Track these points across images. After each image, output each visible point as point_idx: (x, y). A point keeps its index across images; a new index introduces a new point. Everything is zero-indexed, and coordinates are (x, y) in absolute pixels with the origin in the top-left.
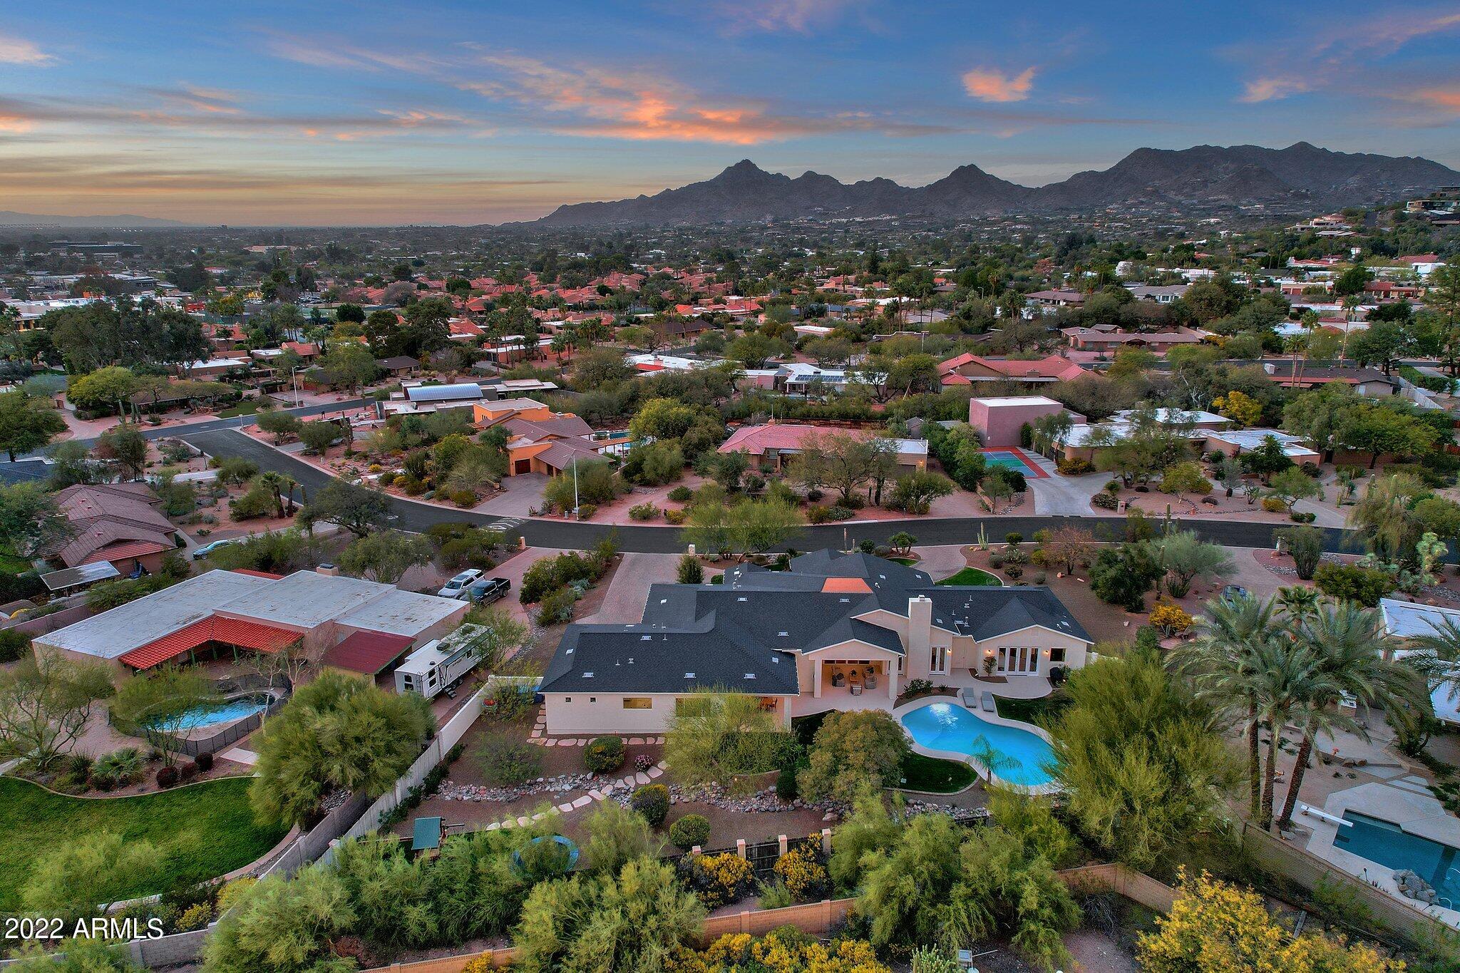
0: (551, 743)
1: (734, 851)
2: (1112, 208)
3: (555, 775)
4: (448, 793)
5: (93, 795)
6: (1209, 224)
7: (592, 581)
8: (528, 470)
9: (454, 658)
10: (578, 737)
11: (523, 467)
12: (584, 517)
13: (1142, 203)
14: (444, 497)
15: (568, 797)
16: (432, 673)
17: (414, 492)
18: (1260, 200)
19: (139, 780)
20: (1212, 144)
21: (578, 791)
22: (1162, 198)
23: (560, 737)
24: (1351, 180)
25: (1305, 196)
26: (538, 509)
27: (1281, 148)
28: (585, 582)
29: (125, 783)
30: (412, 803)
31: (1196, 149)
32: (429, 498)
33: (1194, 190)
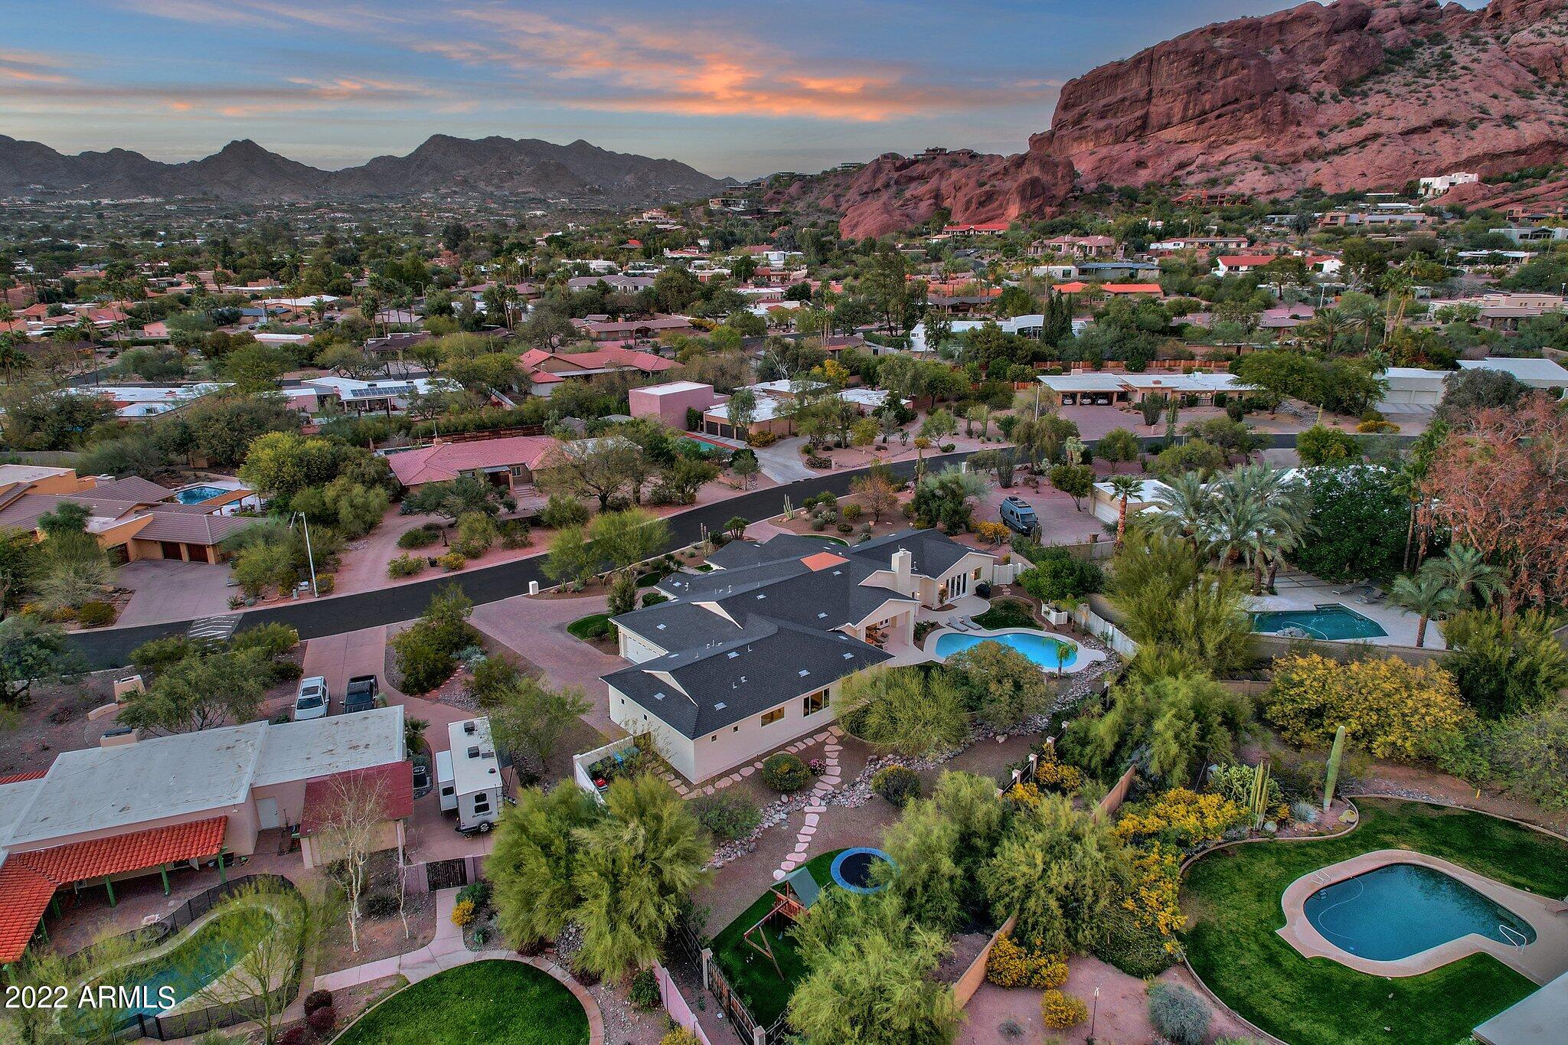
2: (427, 196)
6: (535, 216)
8: (126, 560)
12: (325, 592)
13: (455, 192)
18: (564, 194)
20: (504, 136)
22: (474, 188)
23: (712, 781)
24: (628, 178)
25: (598, 192)
26: (241, 597)
27: (564, 144)
31: (490, 139)
33: (501, 181)
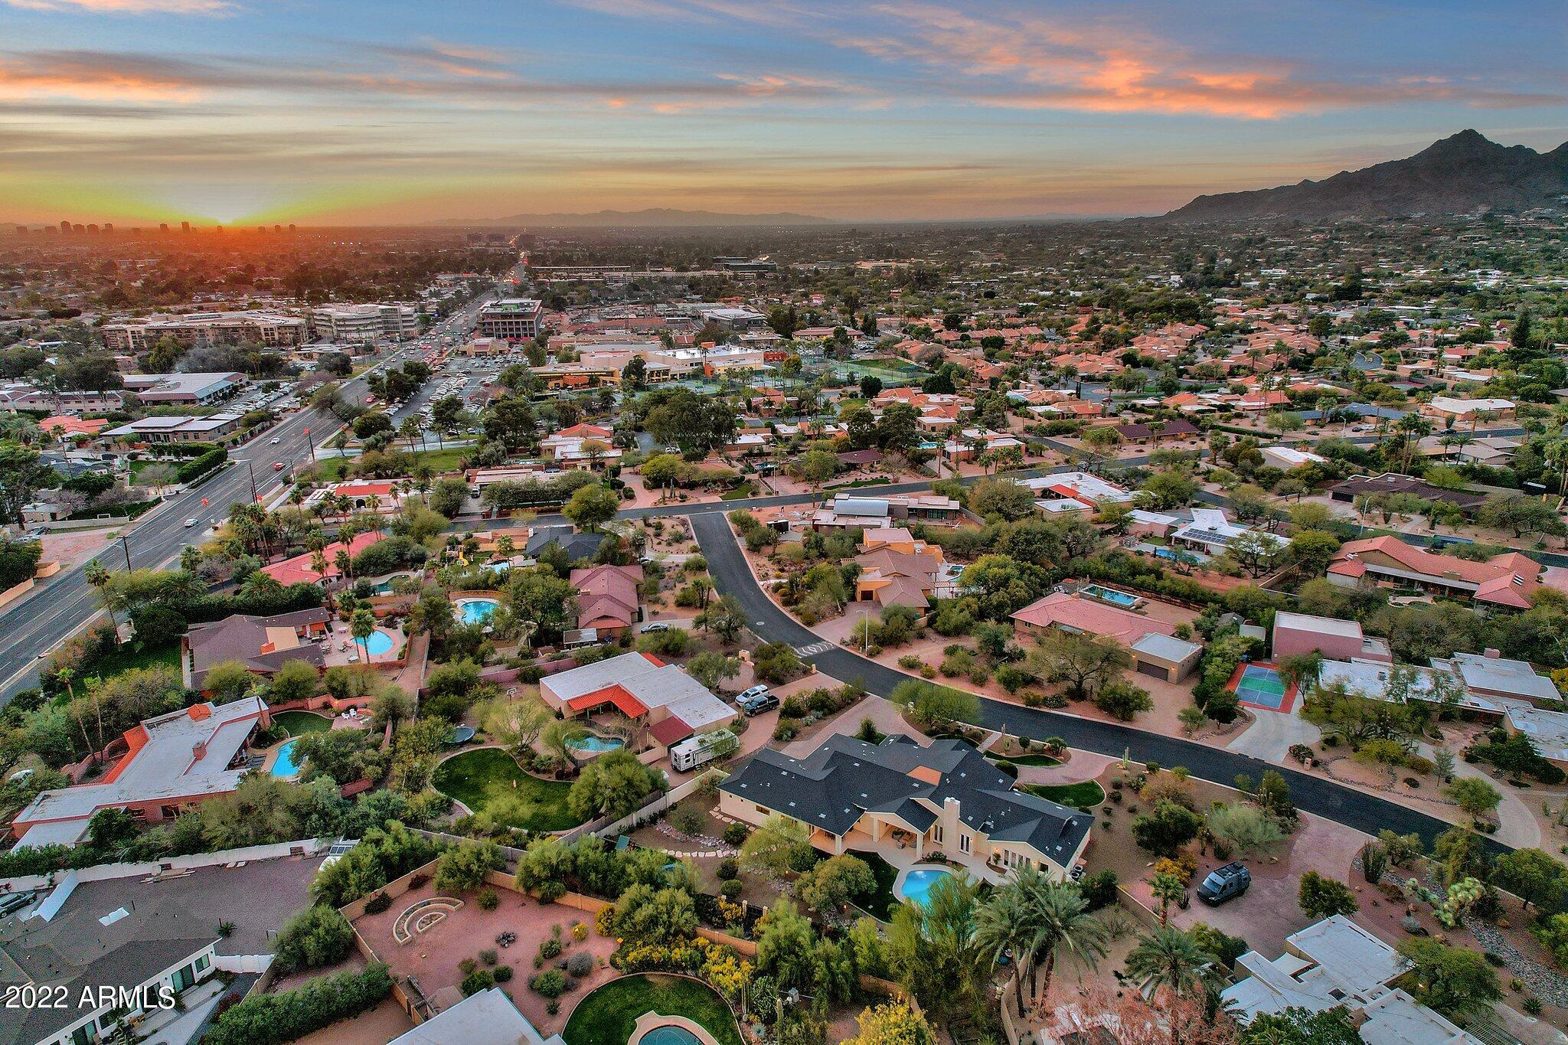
0: (720, 817)
1: (740, 905)
3: (709, 836)
4: (661, 827)
5: (532, 773)
7: (825, 715)
8: (871, 598)
9: (705, 750)
10: (733, 818)
11: (867, 596)
12: (871, 655)
14: (798, 613)
15: (706, 849)
16: (688, 756)
17: (786, 603)
19: (550, 772)
21: (714, 848)
23: (725, 815)
26: (847, 639)
28: (820, 714)
29: (544, 772)
30: (641, 825)
32: (791, 611)
